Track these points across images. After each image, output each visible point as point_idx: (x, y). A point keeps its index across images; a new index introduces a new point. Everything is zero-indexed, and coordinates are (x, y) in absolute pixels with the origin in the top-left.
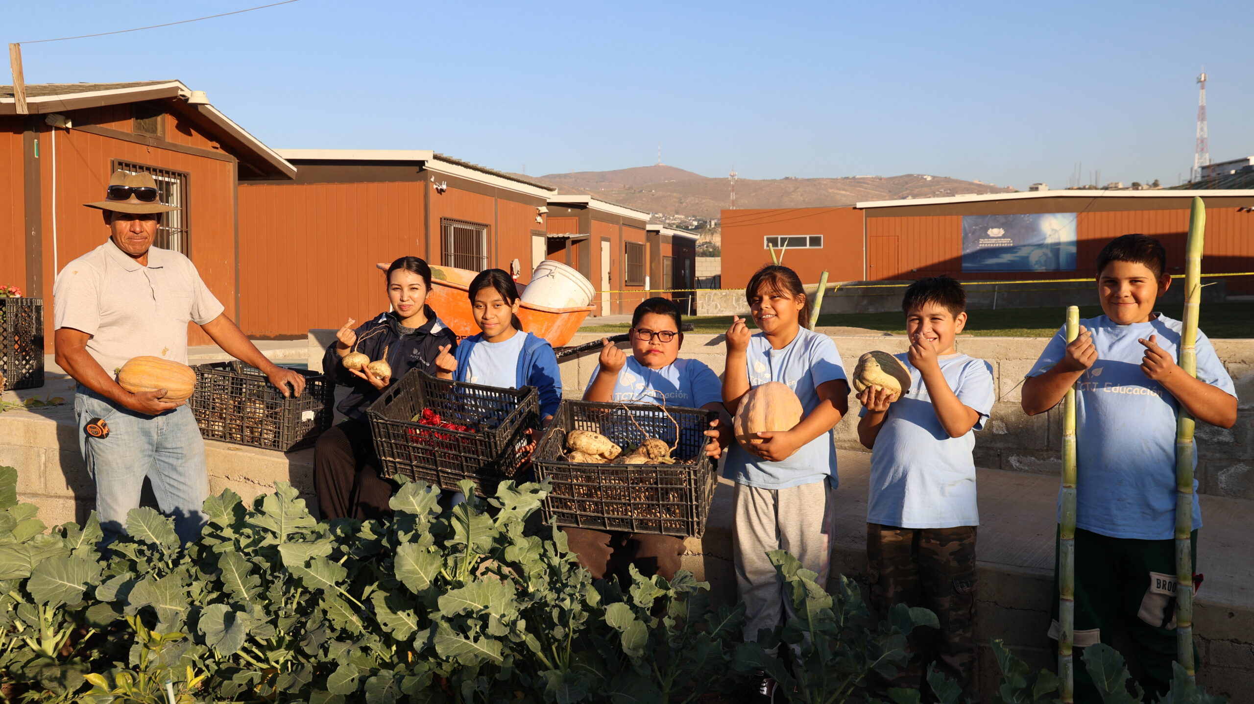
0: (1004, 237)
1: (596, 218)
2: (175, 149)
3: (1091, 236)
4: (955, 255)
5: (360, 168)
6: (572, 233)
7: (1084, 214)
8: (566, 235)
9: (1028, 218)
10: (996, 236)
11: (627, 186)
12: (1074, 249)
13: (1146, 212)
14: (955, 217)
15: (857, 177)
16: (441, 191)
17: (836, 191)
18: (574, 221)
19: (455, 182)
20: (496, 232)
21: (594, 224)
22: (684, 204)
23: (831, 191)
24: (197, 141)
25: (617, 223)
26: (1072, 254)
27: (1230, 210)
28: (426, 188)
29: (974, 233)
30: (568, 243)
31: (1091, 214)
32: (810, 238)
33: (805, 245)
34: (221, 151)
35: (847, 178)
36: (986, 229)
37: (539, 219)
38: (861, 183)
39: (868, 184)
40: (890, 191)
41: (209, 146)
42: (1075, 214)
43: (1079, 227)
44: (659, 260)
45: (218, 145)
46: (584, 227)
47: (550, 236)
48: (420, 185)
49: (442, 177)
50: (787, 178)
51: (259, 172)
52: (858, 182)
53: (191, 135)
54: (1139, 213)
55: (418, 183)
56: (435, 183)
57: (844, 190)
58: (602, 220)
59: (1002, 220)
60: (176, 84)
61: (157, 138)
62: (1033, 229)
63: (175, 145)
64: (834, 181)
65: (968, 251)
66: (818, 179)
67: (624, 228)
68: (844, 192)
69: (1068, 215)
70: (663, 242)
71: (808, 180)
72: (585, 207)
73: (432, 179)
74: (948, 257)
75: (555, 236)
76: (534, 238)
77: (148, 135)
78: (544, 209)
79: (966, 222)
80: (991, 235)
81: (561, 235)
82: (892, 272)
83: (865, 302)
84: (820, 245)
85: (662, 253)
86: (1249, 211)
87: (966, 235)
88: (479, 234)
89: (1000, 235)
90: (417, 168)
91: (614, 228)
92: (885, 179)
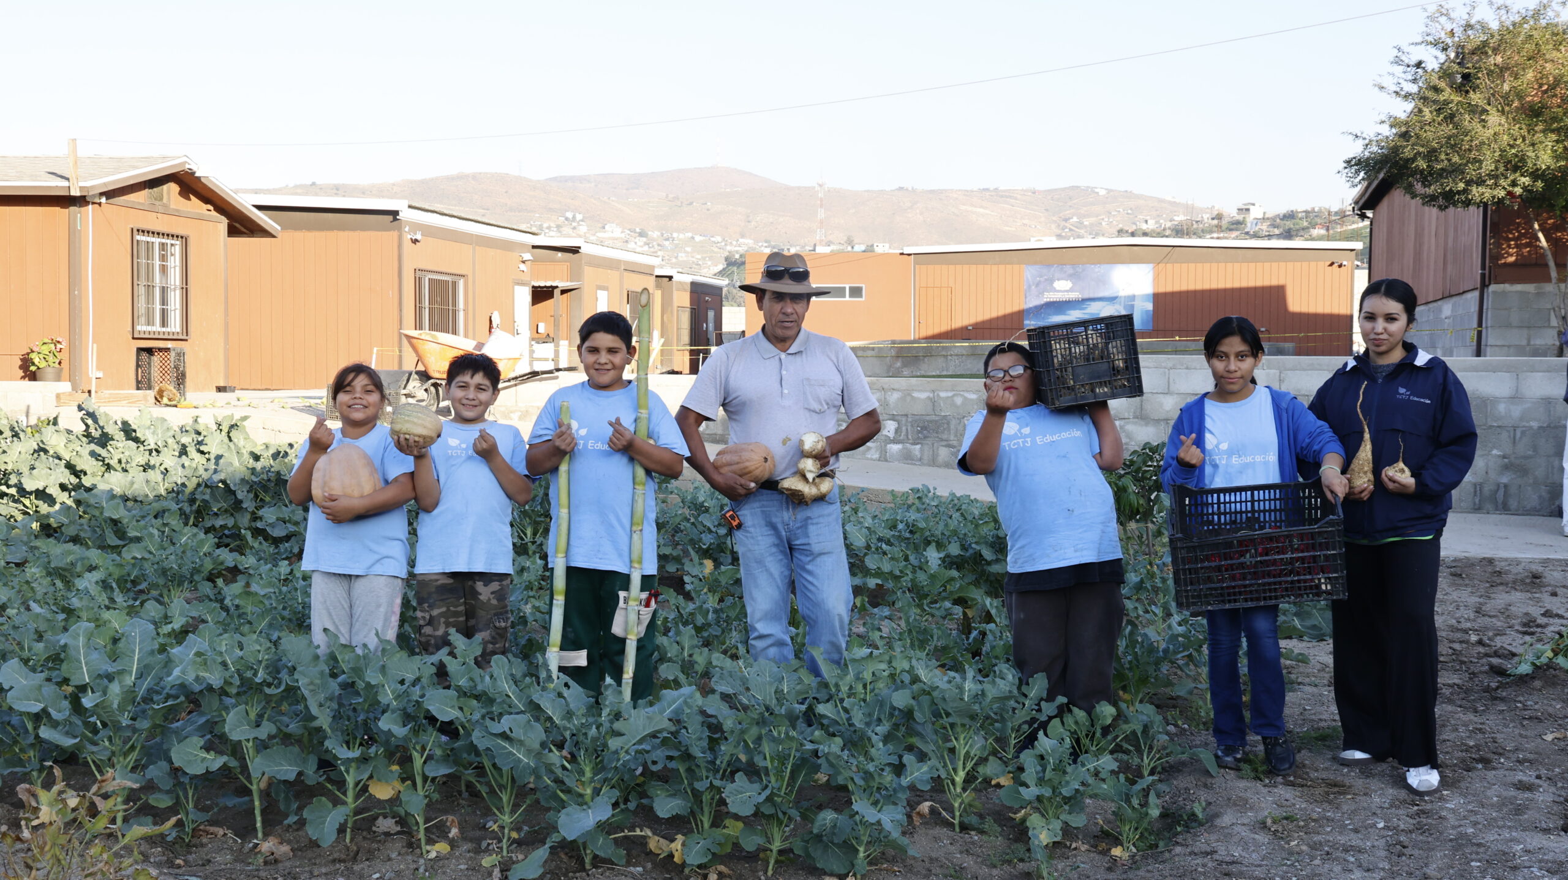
0: (1071, 290)
1: (590, 264)
2: (177, 214)
3: (1169, 289)
4: (1016, 309)
5: (330, 215)
6: (562, 280)
7: (1161, 266)
8: (554, 284)
9: (1099, 269)
10: (1063, 289)
11: (671, 196)
12: (1150, 306)
13: (1229, 265)
14: (1016, 267)
15: (1001, 188)
16: (415, 241)
17: (970, 208)
18: (565, 267)
19: (430, 231)
20: (474, 282)
21: (588, 271)
22: (753, 223)
23: (963, 208)
24: (195, 205)
25: (617, 269)
26: (1147, 311)
27: (1321, 264)
28: (400, 238)
29: (1037, 285)
30: (557, 292)
31: (1169, 266)
32: (851, 288)
33: (844, 296)
34: (214, 213)
35: (987, 190)
36: (1051, 281)
37: (522, 267)
38: (1007, 197)
39: (1016, 199)
40: (1047, 210)
41: (203, 208)
42: (1151, 266)
43: (1156, 279)
44: (672, 312)
45: (211, 208)
46: (576, 274)
47: (536, 284)
48: (394, 234)
49: (416, 226)
50: (901, 189)
51: (243, 229)
52: (1002, 196)
53: (189, 199)
54: (1222, 265)
55: (391, 233)
56: (409, 233)
57: (981, 207)
58: (598, 266)
59: (1069, 270)
60: (185, 159)
61: (165, 206)
62: (1103, 281)
63: (177, 211)
64: (968, 193)
65: (1031, 305)
66: (946, 190)
67: (626, 274)
68: (981, 210)
69: (1144, 266)
70: (678, 290)
71: (932, 192)
72: (578, 252)
73: (407, 229)
74: (1009, 310)
75: (542, 284)
76: (517, 288)
77: (157, 203)
78: (527, 256)
79: (1029, 273)
80: (1058, 288)
81: (548, 284)
82: (944, 327)
83: (899, 364)
84: (861, 296)
85: (676, 303)
86: (1340, 266)
87: (1029, 287)
88: (454, 284)
89: (1068, 288)
90: (391, 218)
91: (614, 275)
92: (1040, 192)
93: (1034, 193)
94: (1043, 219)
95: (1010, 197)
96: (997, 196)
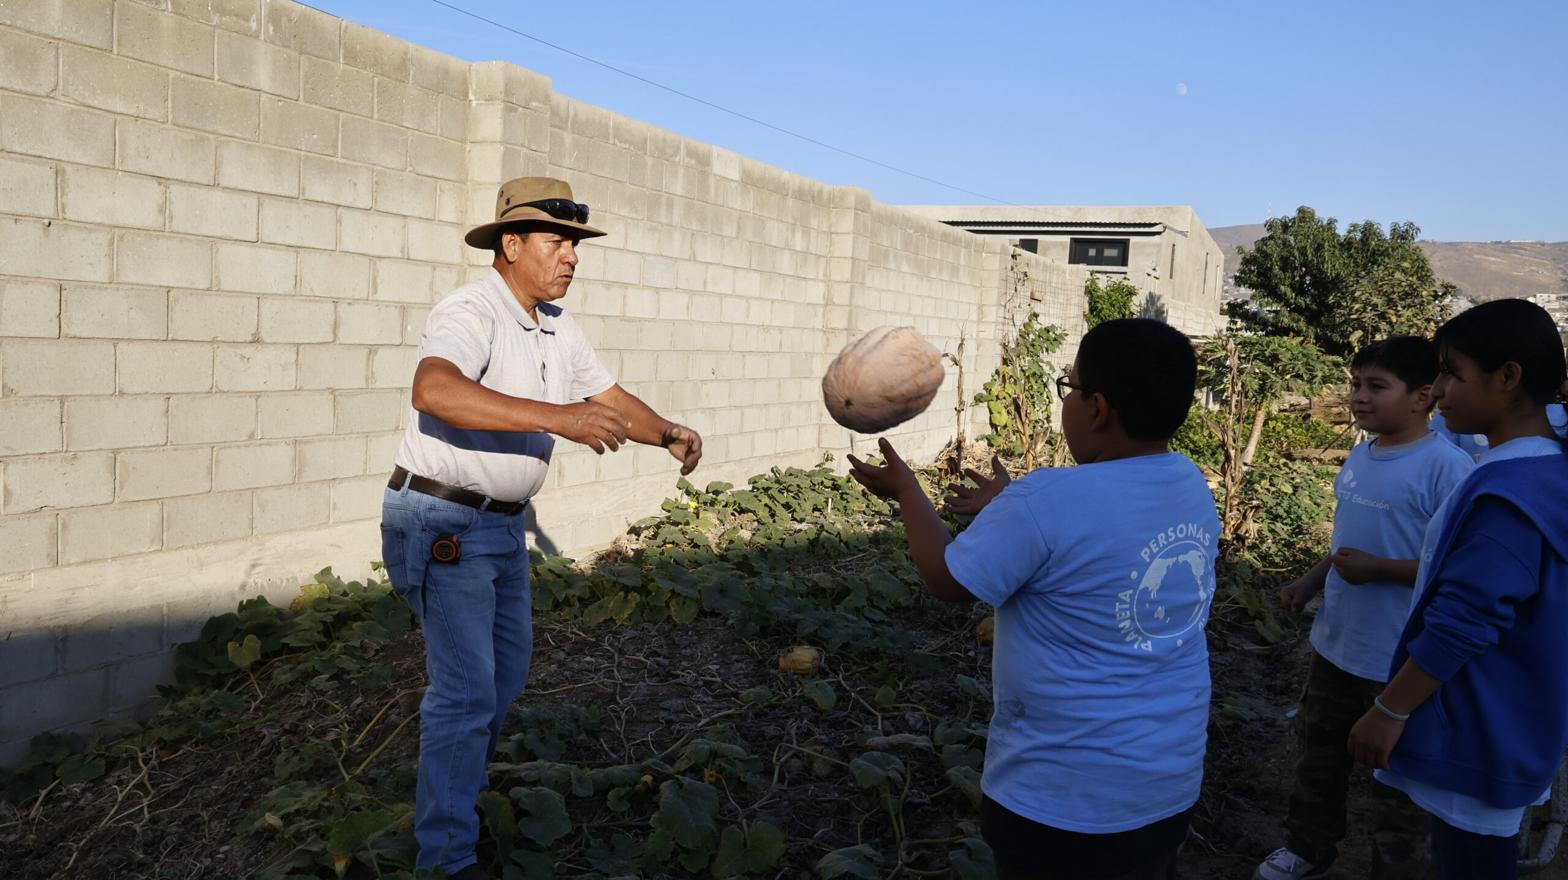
93: (1543, 245)
94: (1550, 267)
95: (1520, 248)
96: (1508, 248)
